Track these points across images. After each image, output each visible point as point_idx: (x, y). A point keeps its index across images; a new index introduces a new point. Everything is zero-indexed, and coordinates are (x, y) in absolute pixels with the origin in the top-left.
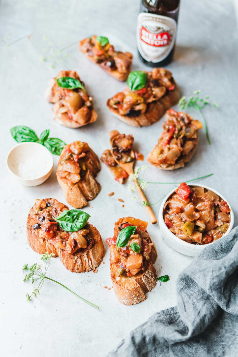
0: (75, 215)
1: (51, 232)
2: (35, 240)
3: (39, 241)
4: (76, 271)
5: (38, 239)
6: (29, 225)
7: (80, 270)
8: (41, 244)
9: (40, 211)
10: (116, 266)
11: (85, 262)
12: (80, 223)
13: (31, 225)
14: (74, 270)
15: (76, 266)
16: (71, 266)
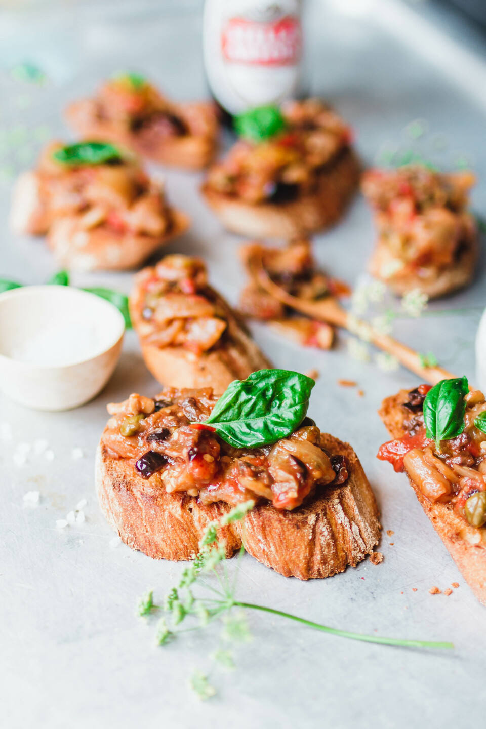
0: (267, 389)
1: (208, 458)
2: (153, 512)
3: (166, 514)
4: (319, 570)
5: (162, 505)
6: (115, 475)
7: (332, 562)
8: (177, 519)
9: (144, 418)
10: (446, 510)
11: (341, 530)
12: (291, 406)
13: (124, 473)
14: (313, 567)
15: (317, 551)
16: (301, 557)
